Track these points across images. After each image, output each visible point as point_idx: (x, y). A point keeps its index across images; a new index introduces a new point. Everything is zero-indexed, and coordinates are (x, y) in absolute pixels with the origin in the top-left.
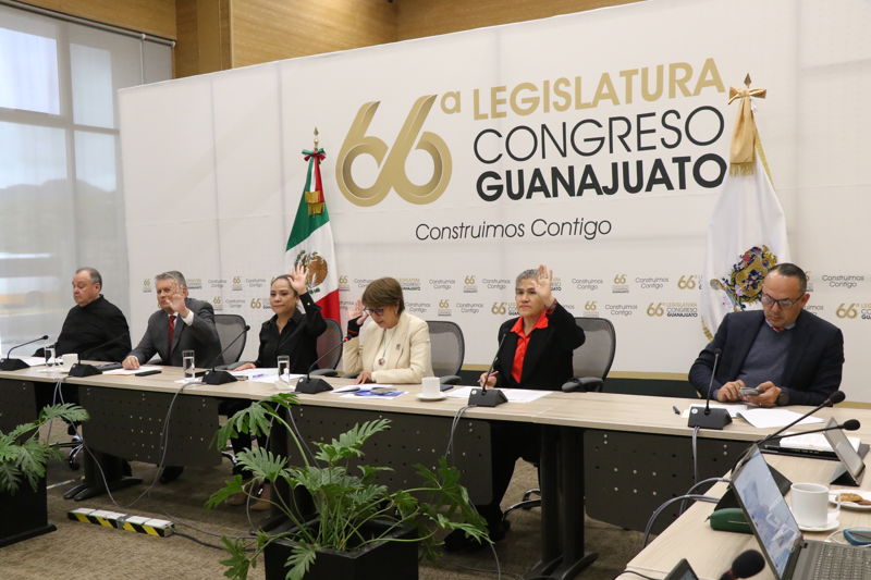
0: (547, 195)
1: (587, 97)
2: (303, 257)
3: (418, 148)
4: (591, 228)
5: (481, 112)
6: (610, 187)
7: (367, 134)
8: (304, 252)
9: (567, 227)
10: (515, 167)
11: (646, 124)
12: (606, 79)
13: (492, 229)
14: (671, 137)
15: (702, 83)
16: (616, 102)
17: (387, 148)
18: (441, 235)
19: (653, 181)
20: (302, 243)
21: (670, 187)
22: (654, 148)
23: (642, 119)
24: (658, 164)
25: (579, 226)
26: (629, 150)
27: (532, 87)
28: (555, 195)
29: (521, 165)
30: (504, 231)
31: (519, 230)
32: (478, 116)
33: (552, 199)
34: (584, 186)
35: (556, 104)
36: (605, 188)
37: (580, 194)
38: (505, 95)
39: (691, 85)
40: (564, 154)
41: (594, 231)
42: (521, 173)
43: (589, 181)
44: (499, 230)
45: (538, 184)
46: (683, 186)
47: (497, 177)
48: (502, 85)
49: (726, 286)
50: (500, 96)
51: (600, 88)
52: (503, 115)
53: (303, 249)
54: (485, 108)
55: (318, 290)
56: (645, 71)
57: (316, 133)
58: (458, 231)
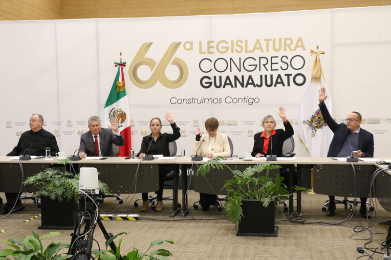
0: (232, 87)
1: (250, 48)
2: (113, 111)
3: (172, 64)
4: (251, 101)
5: (203, 51)
6: (259, 84)
7: (145, 57)
8: (114, 109)
9: (240, 100)
10: (218, 75)
11: (274, 60)
12: (258, 41)
13: (207, 100)
14: (285, 66)
15: (297, 46)
16: (262, 51)
17: (155, 63)
18: (182, 102)
19: (277, 83)
20: (113, 105)
21: (284, 85)
22: (277, 70)
23: (273, 58)
24: (279, 76)
25: (246, 99)
26: (267, 70)
27: (226, 43)
28: (236, 86)
29: (220, 74)
30: (213, 101)
31: (219, 101)
32: (201, 52)
33: (234, 88)
34: (248, 84)
35: (236, 50)
36: (257, 85)
37: (246, 86)
38: (214, 45)
39: (293, 47)
40: (240, 71)
41: (252, 102)
42: (220, 77)
43: (250, 82)
44: (210, 100)
45: (228, 82)
46: (289, 85)
47: (209, 78)
48: (212, 40)
49: (308, 123)
50: (211, 45)
51: (256, 45)
52: (213, 53)
53: (113, 107)
54: (205, 49)
55: (122, 126)
56: (274, 40)
57: (121, 54)
58: (191, 101)
